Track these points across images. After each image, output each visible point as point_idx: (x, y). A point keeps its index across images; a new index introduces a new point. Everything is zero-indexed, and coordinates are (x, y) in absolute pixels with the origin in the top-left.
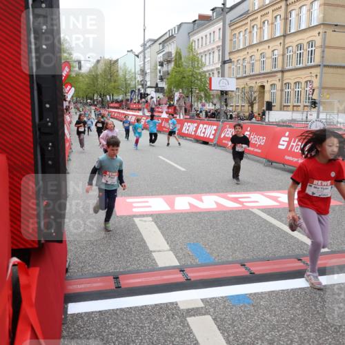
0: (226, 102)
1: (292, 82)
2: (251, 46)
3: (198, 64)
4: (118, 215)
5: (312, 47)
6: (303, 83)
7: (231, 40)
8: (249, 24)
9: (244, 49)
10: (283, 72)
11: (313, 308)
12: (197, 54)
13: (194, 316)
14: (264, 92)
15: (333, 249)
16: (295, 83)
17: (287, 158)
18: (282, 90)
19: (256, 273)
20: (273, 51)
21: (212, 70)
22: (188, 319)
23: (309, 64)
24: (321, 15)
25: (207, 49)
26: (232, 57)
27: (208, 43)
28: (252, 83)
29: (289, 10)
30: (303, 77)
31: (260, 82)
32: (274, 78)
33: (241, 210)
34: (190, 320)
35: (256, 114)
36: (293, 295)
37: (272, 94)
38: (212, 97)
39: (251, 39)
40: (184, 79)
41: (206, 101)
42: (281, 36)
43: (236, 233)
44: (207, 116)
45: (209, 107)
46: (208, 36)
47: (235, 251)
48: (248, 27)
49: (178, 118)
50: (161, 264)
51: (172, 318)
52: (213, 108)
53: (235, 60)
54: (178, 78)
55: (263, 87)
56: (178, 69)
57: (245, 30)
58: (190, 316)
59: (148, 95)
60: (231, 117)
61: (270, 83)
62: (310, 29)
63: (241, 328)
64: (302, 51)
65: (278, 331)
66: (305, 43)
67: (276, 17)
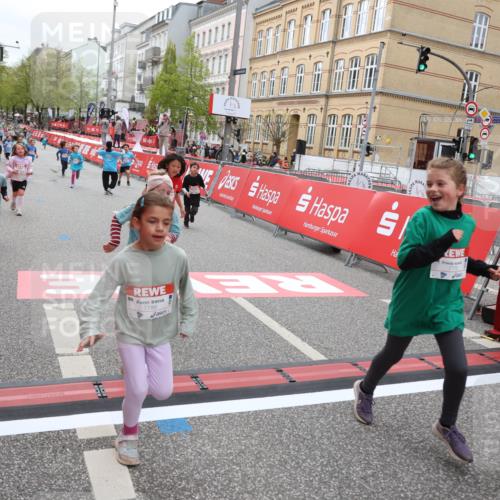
0: (238, 135)
1: (340, 114)
2: (284, 52)
3: (201, 71)
4: (18, 298)
5: (372, 64)
6: (355, 117)
7: (255, 40)
8: (283, 18)
9: (274, 55)
10: (327, 97)
11: (277, 436)
12: (201, 56)
13: (97, 448)
14: (297, 126)
15: (332, 358)
16: (344, 116)
17: (306, 225)
18: (324, 125)
19: (211, 389)
20: (316, 64)
21: (222, 83)
22: (86, 453)
23: (367, 89)
24: (389, 18)
25: (216, 50)
26: (255, 65)
27: (219, 40)
28: (281, 110)
29: (344, 4)
30: (356, 107)
31: (293, 109)
32: (314, 106)
33: (219, 299)
34: (88, 455)
35: (282, 159)
36: (254, 419)
37: (310, 130)
38: (218, 125)
39: (285, 42)
40: (176, 93)
41: (208, 131)
42: (329, 42)
43: (200, 332)
44: (207, 154)
45: (214, 141)
46: (220, 29)
47: (191, 356)
48: (281, 21)
49: (158, 154)
50: (67, 374)
51: (61, 452)
52: (220, 142)
53: (259, 72)
54: (167, 90)
55: (297, 117)
56: (168, 75)
57: (278, 27)
58: (91, 449)
59: (114, 113)
60: (244, 159)
61: (307, 113)
62: (371, 35)
63: (163, 465)
64: (357, 69)
65: (215, 469)
66: (363, 56)
67: (324, 12)
